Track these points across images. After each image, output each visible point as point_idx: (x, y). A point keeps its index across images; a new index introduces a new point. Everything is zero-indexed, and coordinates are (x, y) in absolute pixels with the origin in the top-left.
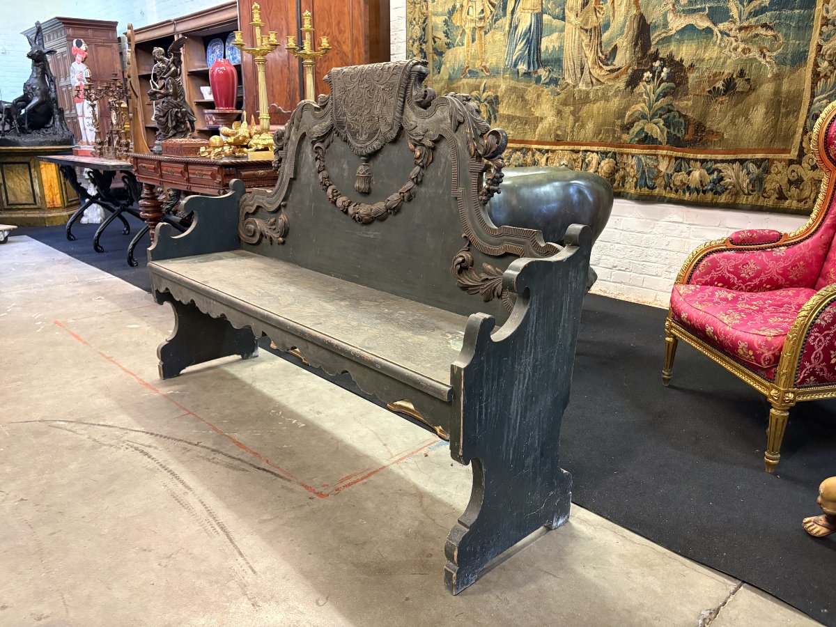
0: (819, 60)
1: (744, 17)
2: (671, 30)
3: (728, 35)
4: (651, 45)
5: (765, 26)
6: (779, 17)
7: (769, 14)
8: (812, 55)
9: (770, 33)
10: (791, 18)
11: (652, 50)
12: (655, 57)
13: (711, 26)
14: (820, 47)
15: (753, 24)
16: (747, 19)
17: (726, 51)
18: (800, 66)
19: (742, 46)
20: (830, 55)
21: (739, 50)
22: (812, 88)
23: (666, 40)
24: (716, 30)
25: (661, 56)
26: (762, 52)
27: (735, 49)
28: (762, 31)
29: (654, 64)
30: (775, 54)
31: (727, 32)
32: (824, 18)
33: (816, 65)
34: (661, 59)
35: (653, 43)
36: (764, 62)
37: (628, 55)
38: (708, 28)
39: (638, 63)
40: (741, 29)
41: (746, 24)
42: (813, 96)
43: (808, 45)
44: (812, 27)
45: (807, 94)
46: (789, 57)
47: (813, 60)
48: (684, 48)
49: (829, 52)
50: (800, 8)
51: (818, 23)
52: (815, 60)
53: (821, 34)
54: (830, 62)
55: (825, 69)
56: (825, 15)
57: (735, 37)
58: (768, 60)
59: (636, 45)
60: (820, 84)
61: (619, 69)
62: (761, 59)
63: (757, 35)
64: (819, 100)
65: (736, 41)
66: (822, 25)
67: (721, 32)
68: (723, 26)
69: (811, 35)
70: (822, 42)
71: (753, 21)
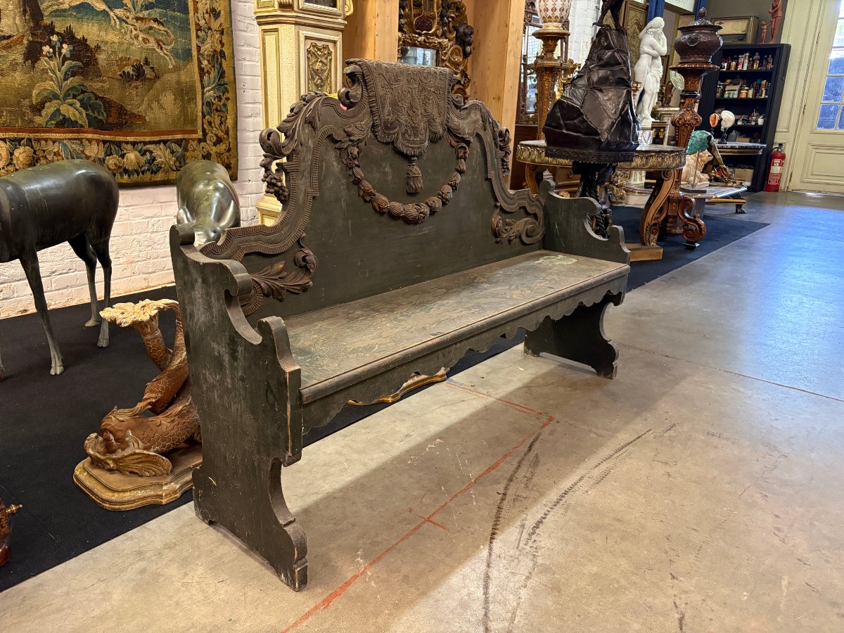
0: (201, 59)
1: (138, 8)
2: (62, 3)
3: (126, 23)
4: (42, 15)
5: (155, 20)
6: (165, 15)
7: (158, 10)
8: (195, 53)
9: (161, 28)
10: (173, 18)
11: (47, 21)
12: (51, 30)
13: (107, 9)
14: (199, 48)
15: (146, 16)
16: (141, 11)
17: (128, 37)
18: (188, 61)
19: (141, 36)
20: (207, 55)
21: (140, 39)
22: (201, 81)
23: (60, 13)
24: (112, 14)
25: (56, 30)
26: (159, 44)
27: (136, 37)
28: (155, 25)
29: (51, 37)
30: (170, 48)
31: (125, 18)
32: (197, 24)
33: (200, 63)
34: (58, 34)
35: (46, 14)
36: (162, 54)
37: (18, 21)
38: (104, 10)
39: (33, 34)
40: (138, 19)
41: (141, 15)
42: (203, 88)
43: (190, 44)
44: (189, 29)
45: (198, 85)
46: (180, 51)
47: (196, 58)
48: (85, 27)
49: (206, 53)
50: (179, 12)
51: (193, 28)
52: (198, 58)
53: (198, 37)
54: (208, 61)
55: (206, 66)
56: (198, 22)
57: (133, 25)
58: (165, 52)
59: (25, 11)
60: (206, 78)
61: (10, 37)
62: (159, 50)
63: (151, 28)
64: (209, 91)
65: (136, 30)
66: (197, 30)
67: (118, 18)
68: (119, 12)
69: (190, 36)
70: (200, 45)
71: (146, 13)
